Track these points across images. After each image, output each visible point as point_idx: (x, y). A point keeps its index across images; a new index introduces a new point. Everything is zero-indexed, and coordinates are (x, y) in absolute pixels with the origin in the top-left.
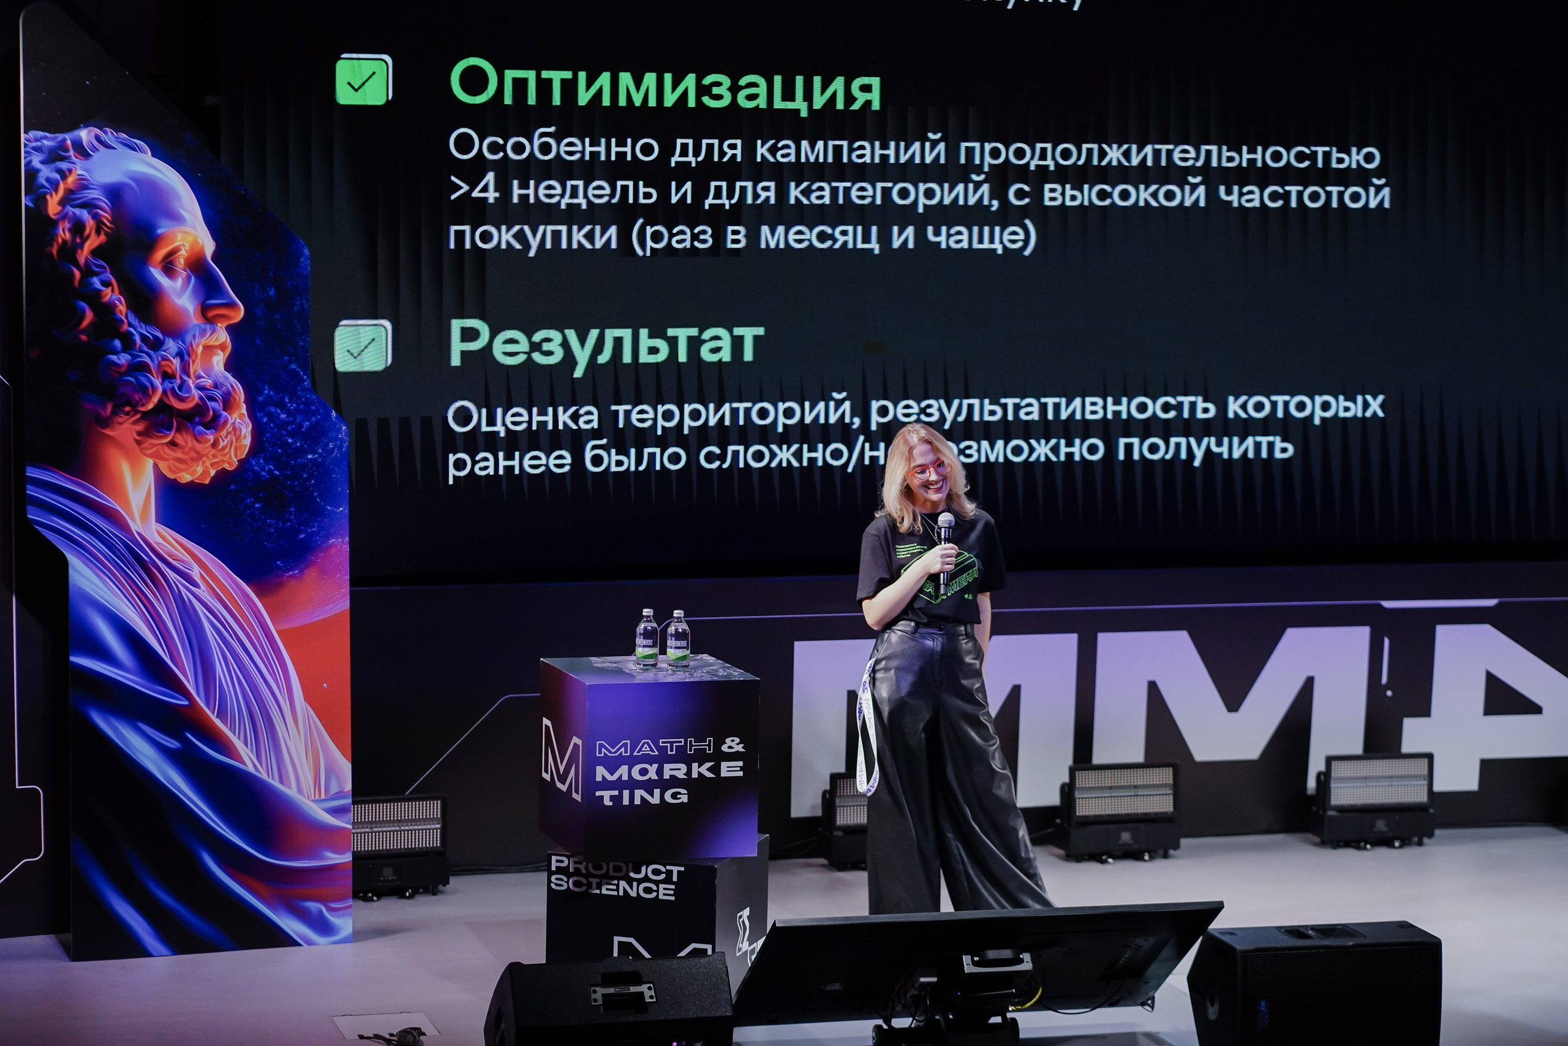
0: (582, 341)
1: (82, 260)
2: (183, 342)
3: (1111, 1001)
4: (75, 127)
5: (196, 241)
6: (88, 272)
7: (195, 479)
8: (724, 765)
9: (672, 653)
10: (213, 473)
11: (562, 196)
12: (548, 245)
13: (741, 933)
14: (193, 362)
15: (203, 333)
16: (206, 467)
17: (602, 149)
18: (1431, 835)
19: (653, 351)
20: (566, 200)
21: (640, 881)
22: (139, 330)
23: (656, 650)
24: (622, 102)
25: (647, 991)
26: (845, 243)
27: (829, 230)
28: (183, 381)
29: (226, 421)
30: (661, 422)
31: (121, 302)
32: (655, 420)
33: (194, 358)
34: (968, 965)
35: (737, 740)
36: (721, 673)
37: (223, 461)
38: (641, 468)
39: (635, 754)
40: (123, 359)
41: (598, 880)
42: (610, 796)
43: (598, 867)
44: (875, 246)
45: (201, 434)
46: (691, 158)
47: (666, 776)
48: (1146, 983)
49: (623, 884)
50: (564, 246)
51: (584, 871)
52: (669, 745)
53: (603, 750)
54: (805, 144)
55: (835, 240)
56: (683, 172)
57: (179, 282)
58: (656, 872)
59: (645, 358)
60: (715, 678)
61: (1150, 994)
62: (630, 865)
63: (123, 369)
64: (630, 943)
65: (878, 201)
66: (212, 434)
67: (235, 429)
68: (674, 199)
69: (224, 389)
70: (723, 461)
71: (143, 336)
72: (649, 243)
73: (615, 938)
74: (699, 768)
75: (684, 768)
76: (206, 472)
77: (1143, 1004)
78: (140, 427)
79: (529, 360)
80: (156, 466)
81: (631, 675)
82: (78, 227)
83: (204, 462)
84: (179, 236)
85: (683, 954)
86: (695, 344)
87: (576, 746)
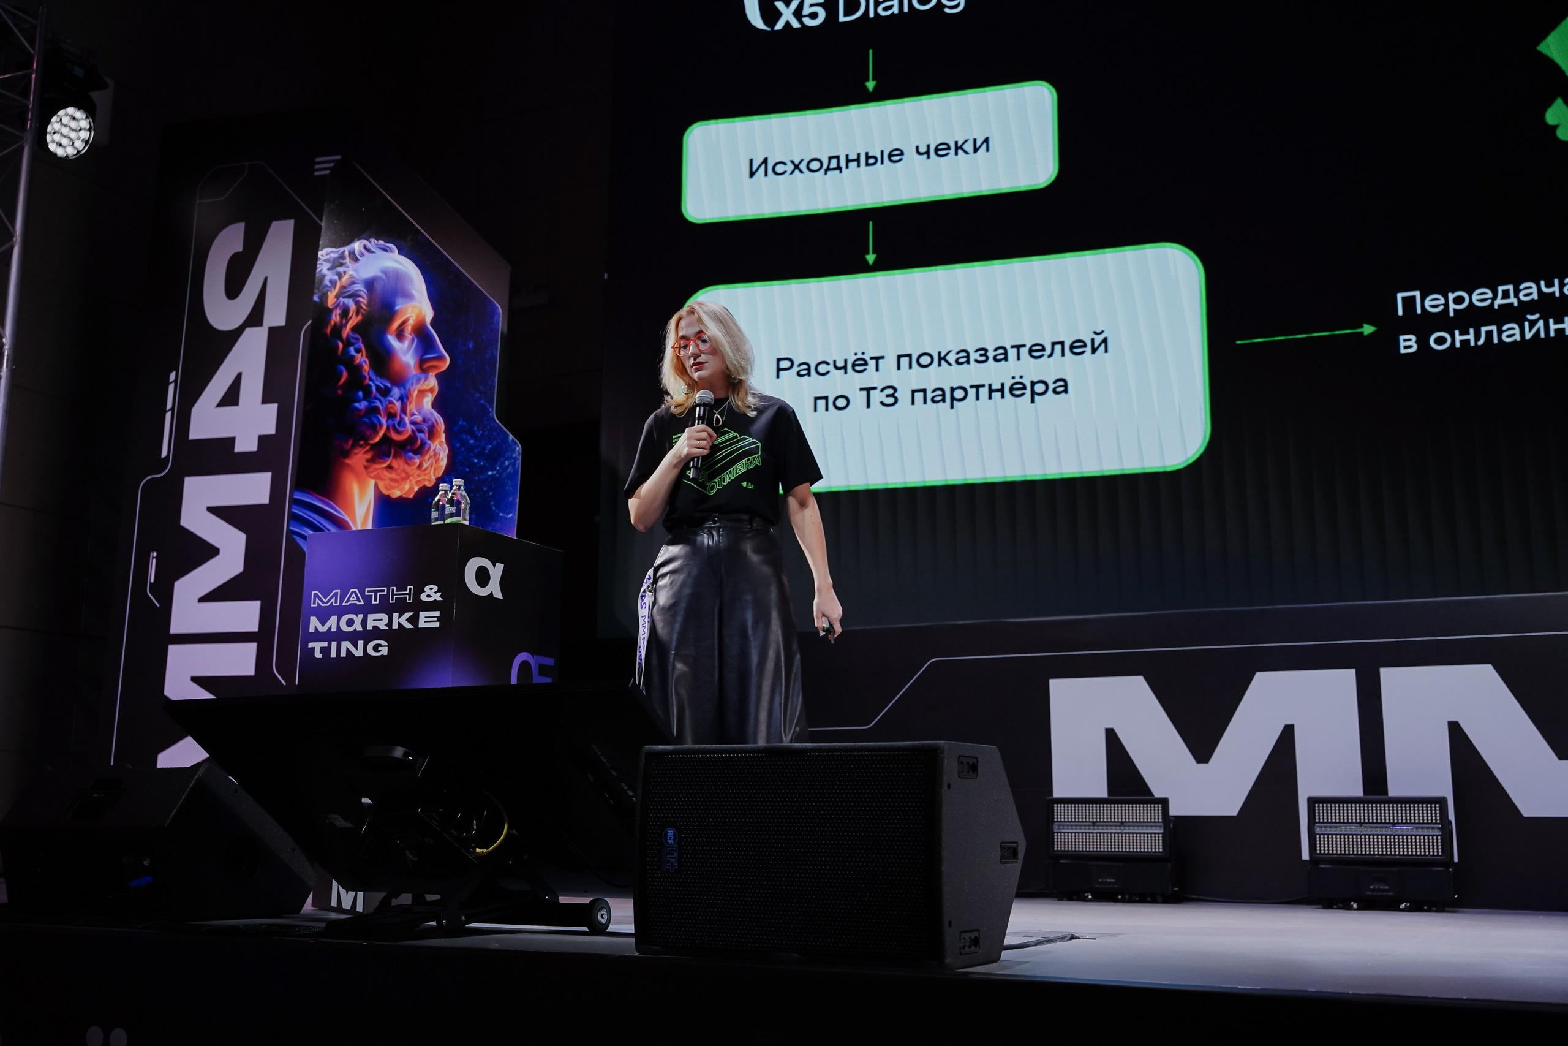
1: (344, 336)
2: (405, 389)
4: (351, 241)
5: (420, 312)
6: (348, 343)
7: (405, 494)
8: (422, 615)
10: (416, 489)
14: (410, 404)
15: (419, 380)
16: (413, 485)
22: (375, 382)
28: (401, 419)
29: (429, 449)
31: (365, 362)
33: (410, 400)
35: (435, 588)
37: (425, 479)
39: (344, 604)
40: (362, 405)
42: (321, 648)
45: (411, 458)
47: (370, 628)
52: (373, 594)
53: (317, 600)
57: (406, 343)
63: (362, 413)
66: (418, 458)
67: (435, 454)
69: (430, 423)
71: (378, 387)
74: (399, 618)
75: (385, 618)
76: (411, 488)
78: (368, 456)
80: (376, 486)
82: (345, 312)
83: (410, 481)
84: (410, 310)
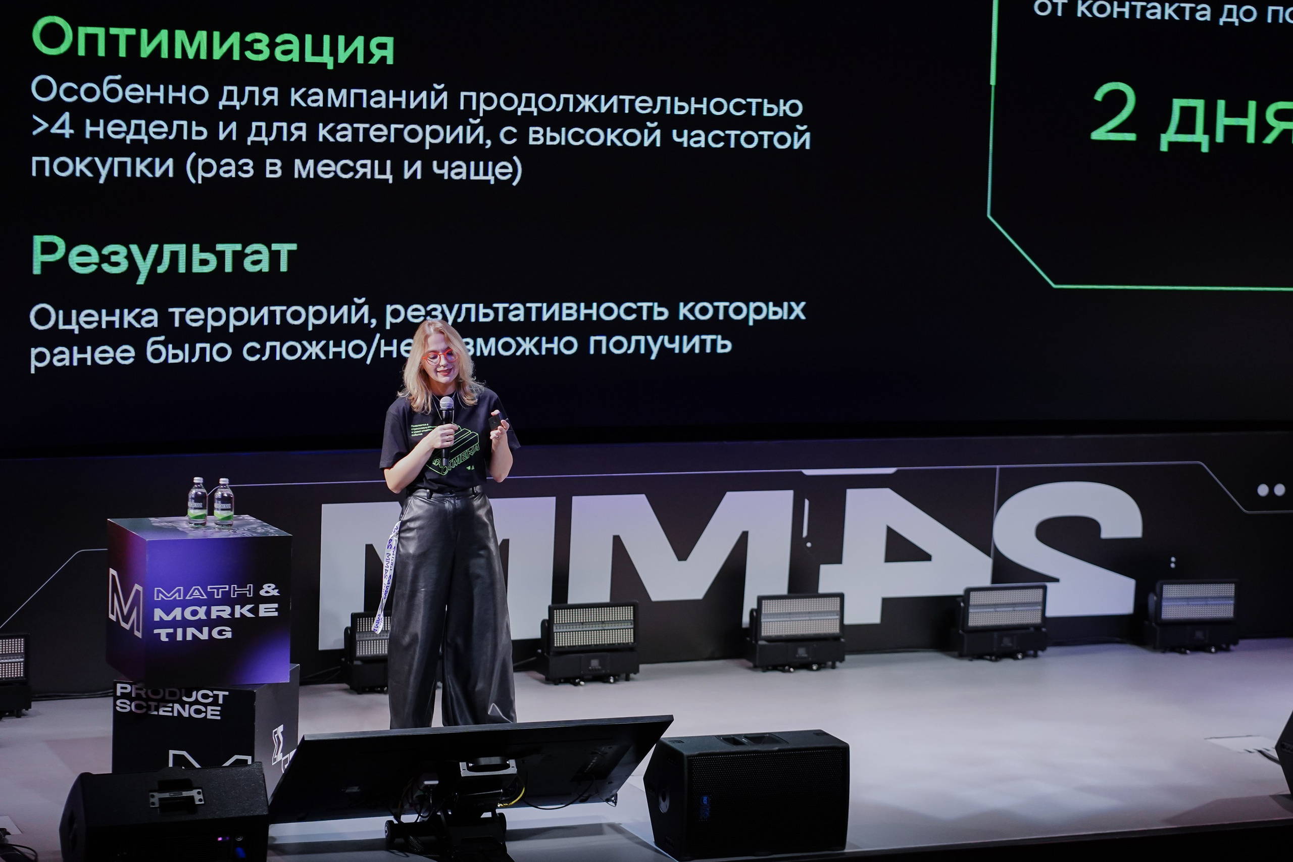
0: (144, 256)
3: (582, 798)
8: (262, 607)
9: (219, 514)
11: (127, 133)
12: (116, 174)
13: (276, 746)
17: (161, 94)
18: (842, 660)
19: (204, 262)
20: (131, 137)
21: (191, 704)
23: (205, 512)
24: (178, 55)
25: (196, 795)
26: (365, 174)
27: (351, 164)
30: (211, 322)
32: (205, 320)
34: (464, 770)
35: (273, 586)
36: (260, 530)
38: (194, 360)
39: (187, 598)
41: (156, 704)
42: (167, 633)
43: (156, 693)
44: (389, 176)
46: (235, 103)
47: (213, 616)
48: (609, 783)
49: (177, 706)
50: (129, 174)
51: (144, 696)
52: (215, 590)
53: (161, 595)
54: (331, 92)
55: (356, 172)
56: (229, 114)
58: (205, 696)
59: (197, 268)
60: (255, 535)
61: (614, 792)
62: (183, 691)
64: (183, 756)
65: (392, 140)
68: (222, 137)
70: (263, 355)
72: (201, 173)
73: (170, 751)
74: (241, 609)
75: (228, 609)
77: (607, 800)
79: (100, 270)
81: (183, 533)
85: (227, 764)
86: (239, 257)
87: (138, 592)
